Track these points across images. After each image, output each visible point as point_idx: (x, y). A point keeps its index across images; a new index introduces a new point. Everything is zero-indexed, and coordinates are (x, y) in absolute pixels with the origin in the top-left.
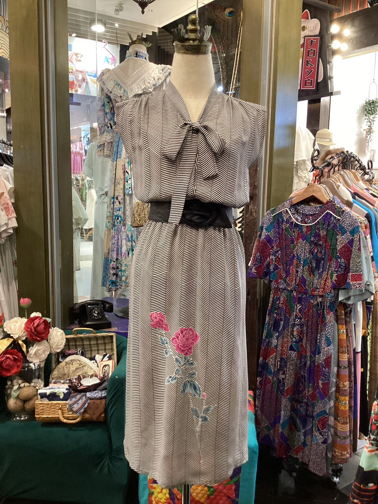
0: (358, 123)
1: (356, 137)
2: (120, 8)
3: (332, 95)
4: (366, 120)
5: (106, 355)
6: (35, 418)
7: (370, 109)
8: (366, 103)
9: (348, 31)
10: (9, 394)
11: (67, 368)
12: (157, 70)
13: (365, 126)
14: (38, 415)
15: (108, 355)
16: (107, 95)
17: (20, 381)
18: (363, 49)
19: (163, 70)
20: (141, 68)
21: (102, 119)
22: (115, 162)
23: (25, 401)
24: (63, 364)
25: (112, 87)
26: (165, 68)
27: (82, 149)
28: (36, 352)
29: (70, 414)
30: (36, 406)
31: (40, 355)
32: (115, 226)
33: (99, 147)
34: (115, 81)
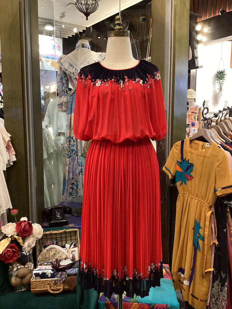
0: (213, 85)
1: (212, 94)
2: (63, 16)
3: (198, 68)
4: (218, 83)
5: (73, 243)
6: (31, 291)
7: (220, 76)
8: (218, 73)
9: (207, 29)
10: (11, 274)
11: (48, 253)
12: (97, 56)
13: (217, 86)
14: (32, 289)
15: (74, 244)
16: (64, 72)
17: (18, 265)
18: (216, 40)
19: (100, 56)
20: (86, 55)
21: (60, 87)
22: (70, 115)
23: (22, 277)
24: (45, 251)
25: (68, 67)
26: (101, 55)
28: (28, 244)
29: (55, 287)
30: (32, 283)
31: (31, 246)
32: (71, 156)
33: (59, 105)
34: (69, 63)
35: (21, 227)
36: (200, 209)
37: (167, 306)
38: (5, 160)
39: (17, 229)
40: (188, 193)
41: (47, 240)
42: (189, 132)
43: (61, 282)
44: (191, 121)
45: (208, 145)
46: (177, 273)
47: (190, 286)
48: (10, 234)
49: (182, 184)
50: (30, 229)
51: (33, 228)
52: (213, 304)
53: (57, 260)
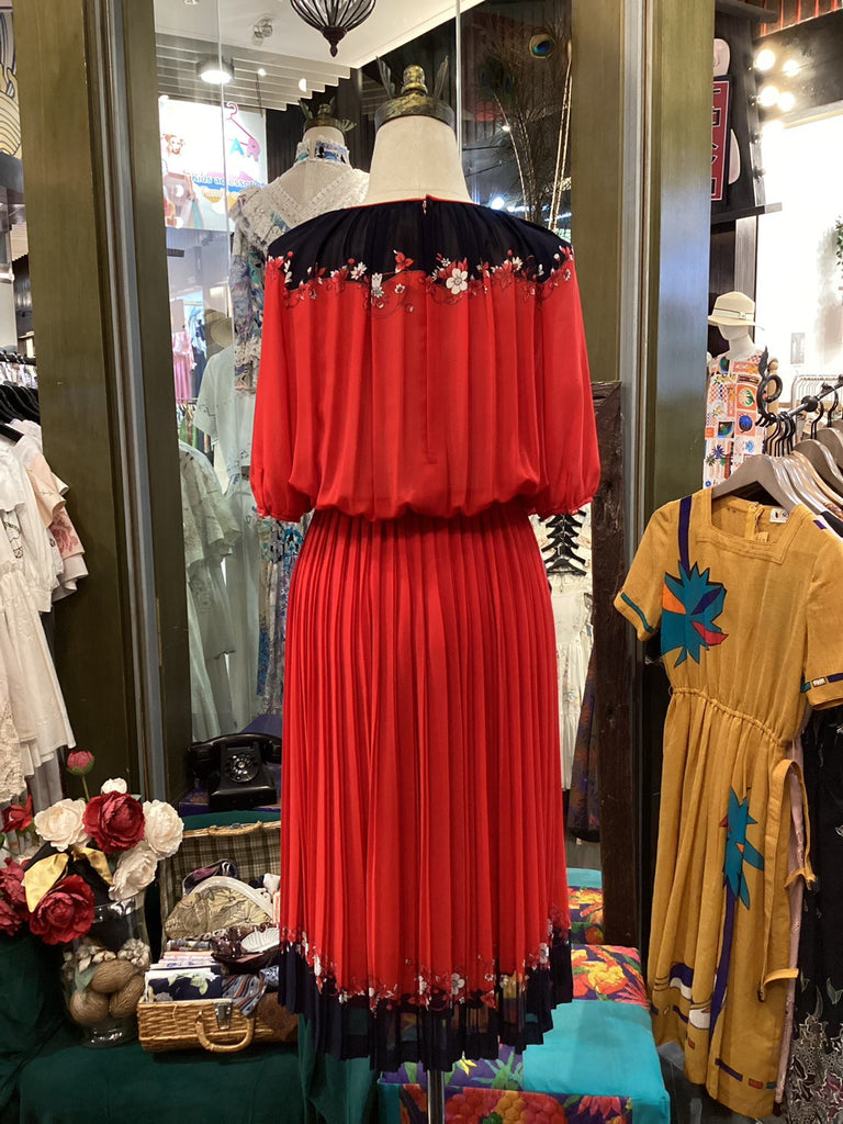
0: (822, 272)
1: (819, 307)
2: (263, 31)
3: (763, 212)
4: (840, 266)
6: (140, 1042)
8: (839, 227)
9: (796, 66)
10: (71, 981)
11: (201, 908)
13: (838, 278)
14: (143, 1035)
16: (254, 248)
17: (93, 949)
18: (831, 105)
20: (334, 183)
21: (244, 305)
23: (110, 994)
24: (189, 898)
25: (267, 229)
27: (187, 346)
28: (129, 877)
29: (224, 1030)
30: (142, 1014)
31: (138, 881)
32: (285, 555)
33: (239, 370)
34: (272, 216)
35: (103, 815)
36: (750, 752)
37: (623, 1102)
38: (45, 577)
39: (90, 825)
40: (704, 693)
41: (199, 861)
42: (732, 453)
43: (245, 1012)
44: (736, 410)
45: (781, 516)
46: (665, 981)
47: (711, 1030)
48: (64, 840)
49: (683, 658)
50: (134, 823)
51: (146, 817)
52: (797, 1096)
53: (232, 931)
